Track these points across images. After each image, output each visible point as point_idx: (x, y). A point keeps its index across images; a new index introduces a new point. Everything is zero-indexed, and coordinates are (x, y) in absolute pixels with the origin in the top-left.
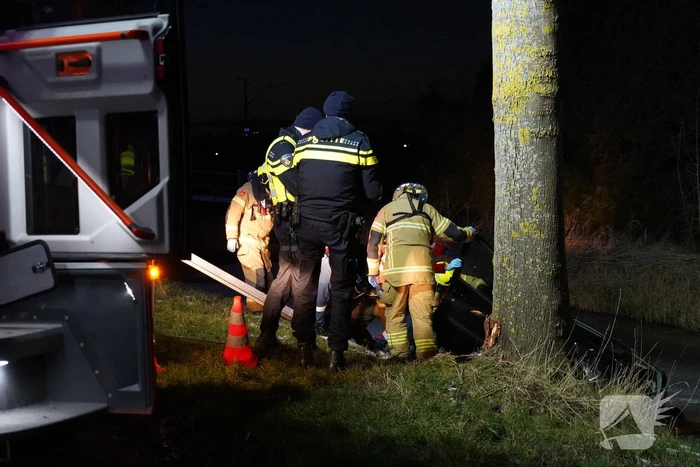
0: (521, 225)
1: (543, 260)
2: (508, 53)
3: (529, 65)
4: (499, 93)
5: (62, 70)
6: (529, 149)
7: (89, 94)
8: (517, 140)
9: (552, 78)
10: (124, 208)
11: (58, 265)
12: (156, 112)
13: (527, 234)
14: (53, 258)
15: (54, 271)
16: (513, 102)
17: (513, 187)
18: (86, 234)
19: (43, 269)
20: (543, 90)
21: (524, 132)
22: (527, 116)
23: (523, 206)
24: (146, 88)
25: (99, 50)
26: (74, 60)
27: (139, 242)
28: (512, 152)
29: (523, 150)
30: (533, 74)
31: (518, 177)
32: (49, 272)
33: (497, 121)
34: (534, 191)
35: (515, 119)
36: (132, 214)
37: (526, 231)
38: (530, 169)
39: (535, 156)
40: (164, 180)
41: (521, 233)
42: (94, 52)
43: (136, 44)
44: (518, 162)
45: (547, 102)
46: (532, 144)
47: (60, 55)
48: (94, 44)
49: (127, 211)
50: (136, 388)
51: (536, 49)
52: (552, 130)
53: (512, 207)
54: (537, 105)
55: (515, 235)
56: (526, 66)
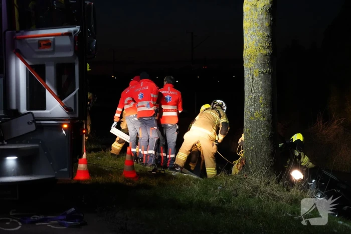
0: (255, 114)
1: (264, 130)
2: (249, 35)
3: (258, 40)
4: (246, 53)
5: (41, 47)
6: (258, 79)
7: (50, 56)
8: (253, 75)
9: (269, 47)
10: (62, 100)
11: (37, 122)
12: (75, 63)
13: (257, 118)
14: (35, 119)
15: (36, 124)
16: (251, 57)
17: (251, 96)
18: (48, 110)
19: (31, 123)
20: (264, 52)
21: (256, 71)
22: (257, 64)
23: (255, 105)
24: (71, 54)
25: (54, 39)
26: (45, 43)
27: (67, 113)
28: (251, 80)
29: (256, 79)
30: (260, 45)
31: (253, 92)
32: (34, 124)
33: (245, 66)
34: (260, 98)
35: (252, 65)
36: (65, 102)
37: (257, 116)
38: (258, 88)
39: (261, 82)
40: (77, 89)
41: (255, 118)
42: (52, 40)
43: (68, 37)
44: (253, 84)
45: (267, 57)
46: (259, 77)
47: (39, 41)
48: (52, 37)
49: (63, 101)
50: (66, 170)
51: (261, 33)
52: (269, 70)
53: (251, 105)
54: (262, 59)
55: (252, 118)
56: (257, 41)
